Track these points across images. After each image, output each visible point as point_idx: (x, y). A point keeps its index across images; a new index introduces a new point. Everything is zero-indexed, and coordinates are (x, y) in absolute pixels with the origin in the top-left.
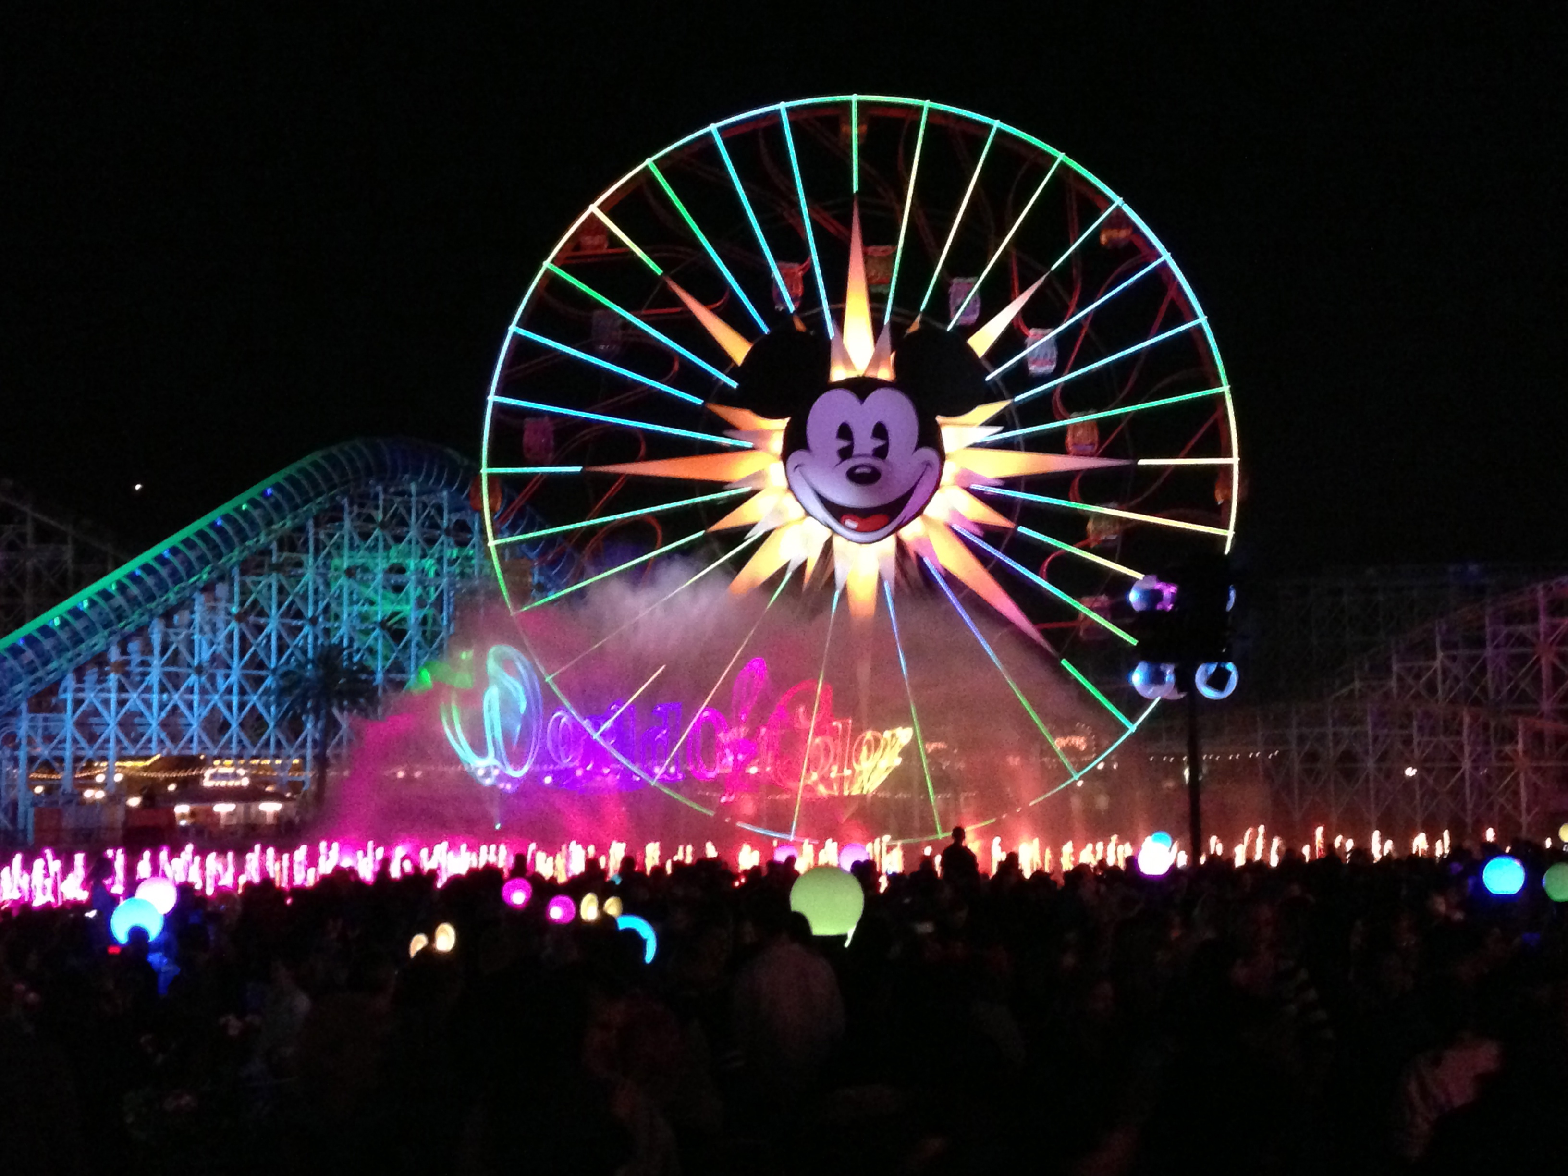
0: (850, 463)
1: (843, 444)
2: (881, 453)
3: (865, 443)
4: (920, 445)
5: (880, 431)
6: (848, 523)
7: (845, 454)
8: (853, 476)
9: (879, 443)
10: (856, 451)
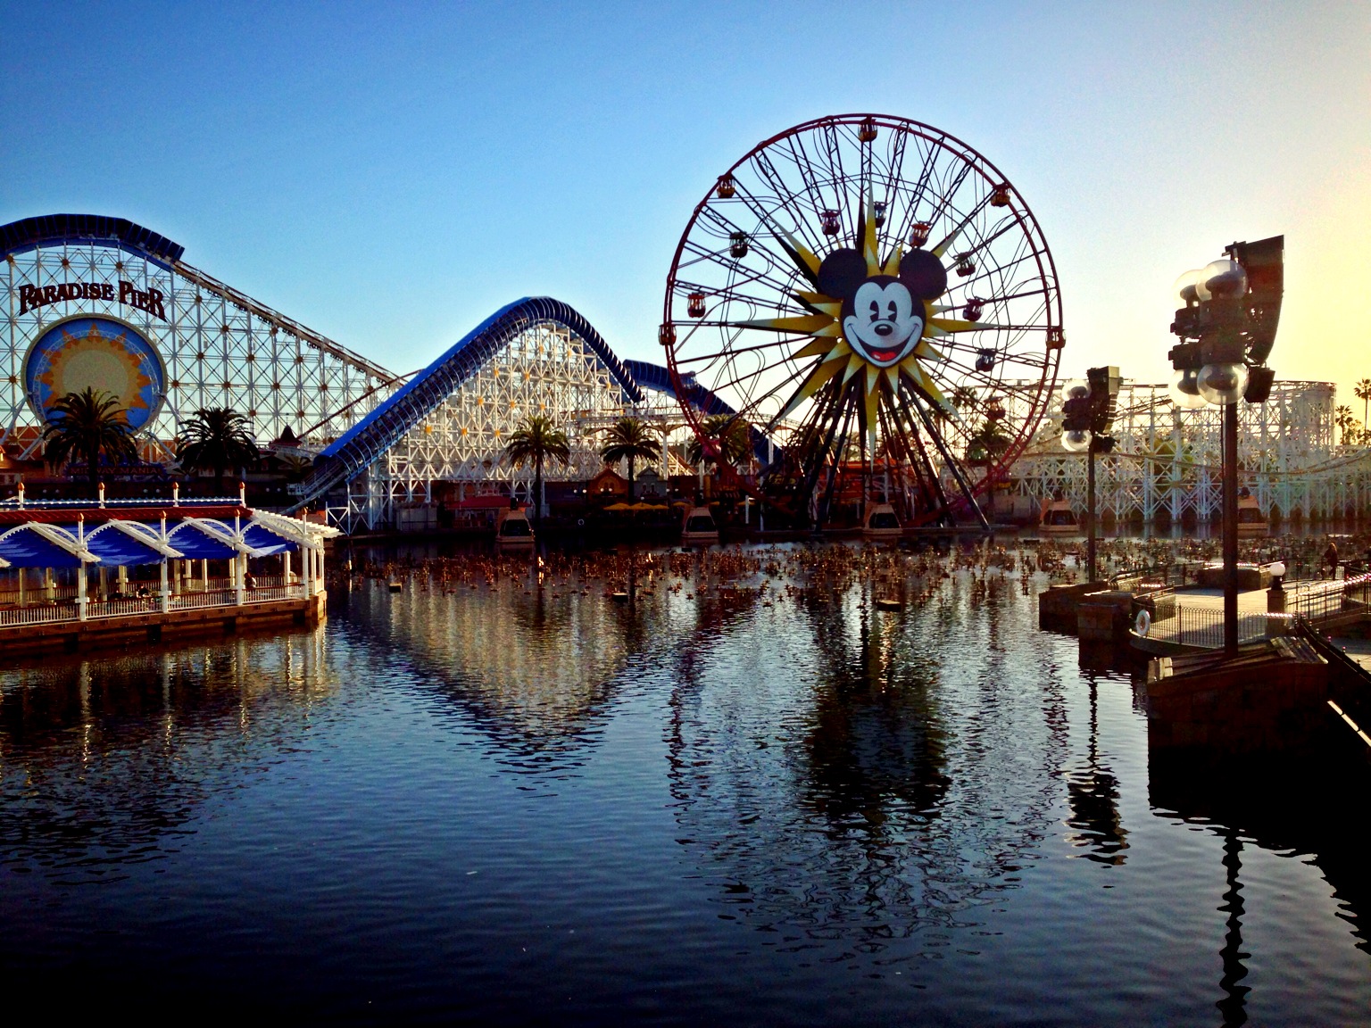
0: (877, 323)
1: (873, 313)
2: (893, 318)
3: (884, 313)
4: (912, 314)
5: (892, 306)
6: (876, 356)
7: (874, 318)
8: (878, 331)
9: (891, 313)
10: (880, 317)
